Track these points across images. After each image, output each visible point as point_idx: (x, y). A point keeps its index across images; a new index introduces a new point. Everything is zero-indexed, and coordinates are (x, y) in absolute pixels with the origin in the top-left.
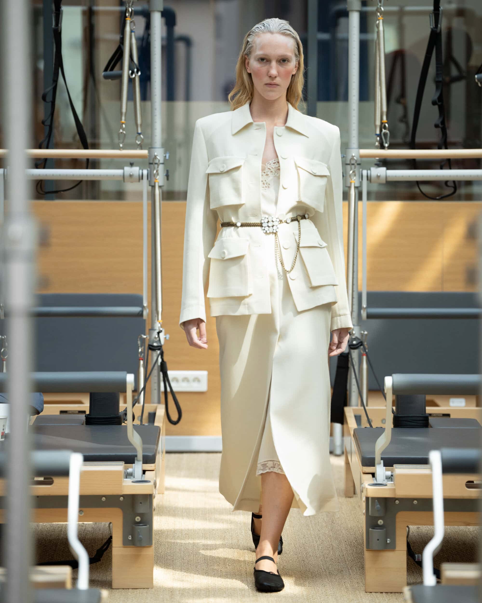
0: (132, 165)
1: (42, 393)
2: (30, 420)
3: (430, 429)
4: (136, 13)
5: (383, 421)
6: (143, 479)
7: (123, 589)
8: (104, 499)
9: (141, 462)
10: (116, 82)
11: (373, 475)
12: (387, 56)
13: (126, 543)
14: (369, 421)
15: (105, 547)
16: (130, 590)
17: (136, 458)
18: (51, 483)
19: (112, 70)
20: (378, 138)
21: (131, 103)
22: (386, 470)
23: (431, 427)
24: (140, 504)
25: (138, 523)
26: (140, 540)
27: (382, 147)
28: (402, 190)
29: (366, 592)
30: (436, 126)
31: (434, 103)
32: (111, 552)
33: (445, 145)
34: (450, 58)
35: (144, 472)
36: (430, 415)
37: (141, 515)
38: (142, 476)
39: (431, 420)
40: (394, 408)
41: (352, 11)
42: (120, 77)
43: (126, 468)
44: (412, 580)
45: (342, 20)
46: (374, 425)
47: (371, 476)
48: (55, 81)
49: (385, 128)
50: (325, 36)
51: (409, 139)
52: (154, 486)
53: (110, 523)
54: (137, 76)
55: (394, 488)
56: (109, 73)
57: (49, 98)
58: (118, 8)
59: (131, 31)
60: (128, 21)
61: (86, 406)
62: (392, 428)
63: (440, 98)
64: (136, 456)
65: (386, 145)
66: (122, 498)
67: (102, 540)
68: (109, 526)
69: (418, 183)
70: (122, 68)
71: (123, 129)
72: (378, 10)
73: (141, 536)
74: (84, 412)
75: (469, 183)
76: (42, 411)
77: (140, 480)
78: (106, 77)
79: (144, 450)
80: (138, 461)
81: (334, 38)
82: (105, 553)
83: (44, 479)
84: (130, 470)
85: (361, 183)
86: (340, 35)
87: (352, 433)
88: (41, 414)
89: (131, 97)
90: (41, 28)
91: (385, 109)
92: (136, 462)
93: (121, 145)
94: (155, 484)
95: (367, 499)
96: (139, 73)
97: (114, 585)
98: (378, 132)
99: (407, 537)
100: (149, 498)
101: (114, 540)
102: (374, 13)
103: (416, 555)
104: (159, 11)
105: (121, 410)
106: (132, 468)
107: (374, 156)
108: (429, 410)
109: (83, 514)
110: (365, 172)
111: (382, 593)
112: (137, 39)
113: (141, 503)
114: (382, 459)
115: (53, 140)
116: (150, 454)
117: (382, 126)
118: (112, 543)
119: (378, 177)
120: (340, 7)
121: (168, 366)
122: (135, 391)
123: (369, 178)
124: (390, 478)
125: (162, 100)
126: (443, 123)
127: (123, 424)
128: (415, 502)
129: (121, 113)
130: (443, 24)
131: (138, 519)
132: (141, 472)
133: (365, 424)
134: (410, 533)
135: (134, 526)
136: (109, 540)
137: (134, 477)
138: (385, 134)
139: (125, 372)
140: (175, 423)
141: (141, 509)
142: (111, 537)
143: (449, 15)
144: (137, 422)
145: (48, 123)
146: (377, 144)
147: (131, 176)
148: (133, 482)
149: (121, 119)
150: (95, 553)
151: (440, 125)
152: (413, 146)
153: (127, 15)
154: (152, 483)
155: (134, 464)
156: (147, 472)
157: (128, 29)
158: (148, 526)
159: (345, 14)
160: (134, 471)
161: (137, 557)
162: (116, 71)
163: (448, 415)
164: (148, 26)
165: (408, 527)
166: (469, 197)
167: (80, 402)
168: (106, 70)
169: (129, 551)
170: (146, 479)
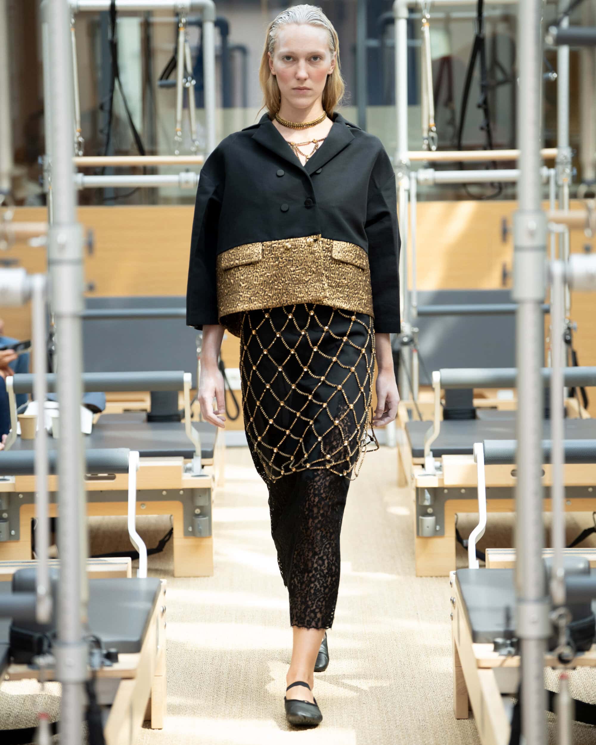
0: (187, 171)
1: (103, 393)
2: (93, 419)
3: (477, 422)
4: (189, 24)
5: (433, 414)
6: (202, 474)
7: (185, 577)
8: (164, 493)
9: (200, 457)
10: (170, 91)
11: (423, 466)
12: (433, 62)
13: (187, 534)
14: (420, 415)
15: (167, 538)
16: (192, 578)
17: (194, 454)
18: (113, 478)
19: (167, 78)
20: (426, 142)
21: (186, 112)
22: (436, 461)
23: (479, 419)
24: (199, 498)
25: (197, 515)
26: (200, 532)
27: (430, 149)
28: (450, 192)
29: (417, 576)
30: (482, 129)
31: (479, 106)
32: (172, 543)
33: (490, 146)
34: (495, 62)
35: (203, 467)
36: (479, 408)
37: (201, 508)
38: (201, 471)
39: (479, 413)
40: (444, 402)
41: (400, 18)
42: (174, 85)
43: (185, 463)
44: (461, 564)
45: (390, 28)
46: (425, 418)
47: (420, 467)
48: (112, 90)
49: (432, 131)
50: (374, 43)
51: (456, 141)
52: (212, 480)
53: (171, 516)
54: (191, 84)
55: (442, 478)
56: (164, 82)
57: (107, 108)
58: (172, 19)
59: (186, 41)
60: (182, 31)
61: (147, 404)
62: (441, 423)
63: (485, 102)
64: (194, 452)
65: (434, 148)
66: (181, 492)
67: (165, 531)
68: (170, 518)
69: (464, 185)
70: (176, 77)
71: (179, 137)
72: (425, 17)
73: (200, 527)
74: (145, 410)
75: (513, 184)
76: (104, 409)
77: (199, 474)
78: (162, 86)
79: (202, 445)
80: (197, 456)
81: (383, 46)
82: (167, 544)
83: (109, 474)
84: (189, 465)
85: (410, 185)
86: (388, 42)
87: (403, 426)
88: (104, 412)
89: (186, 105)
90: (98, 41)
91: (432, 113)
92: (194, 457)
93: (177, 152)
94: (214, 478)
95: (417, 489)
96: (194, 82)
97: (176, 574)
98: (425, 135)
99: (456, 524)
100: (207, 491)
101: (175, 532)
102: (420, 21)
103: (465, 541)
104: (211, 21)
105: (180, 408)
106: (191, 462)
107: (421, 160)
108: (477, 402)
109: (145, 507)
110: (413, 174)
111: (432, 577)
112: (191, 49)
113: (200, 496)
114: (431, 450)
115: (111, 148)
116: (209, 449)
117: (430, 130)
118: (173, 535)
119: (426, 180)
120: (387, 15)
121: (226, 364)
122: (194, 388)
123: (418, 182)
124: (440, 468)
125: (217, 106)
126: (488, 125)
127: (183, 421)
128: (463, 491)
129: (176, 121)
130: (487, 31)
131: (198, 511)
132: (200, 467)
133: (416, 417)
134: (459, 521)
135: (194, 518)
136: (171, 533)
137: (193, 471)
138: (433, 138)
139: (183, 372)
140: (233, 419)
141: (201, 501)
142: (172, 529)
143: (494, 21)
144: (196, 419)
145: (106, 131)
146: (425, 147)
147: (187, 182)
148: (193, 476)
149: (176, 126)
150: (157, 544)
151: (486, 128)
152: (459, 148)
153: (181, 25)
154: (210, 477)
155: (192, 460)
156: (205, 467)
157: (181, 39)
158: (207, 518)
159: (391, 21)
160: (193, 465)
161: (197, 547)
162: (171, 80)
163: (494, 408)
164: (202, 37)
165: (456, 514)
166: (513, 197)
167: (142, 401)
168: (161, 78)
169: (190, 541)
170: (204, 474)
